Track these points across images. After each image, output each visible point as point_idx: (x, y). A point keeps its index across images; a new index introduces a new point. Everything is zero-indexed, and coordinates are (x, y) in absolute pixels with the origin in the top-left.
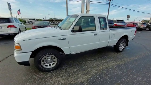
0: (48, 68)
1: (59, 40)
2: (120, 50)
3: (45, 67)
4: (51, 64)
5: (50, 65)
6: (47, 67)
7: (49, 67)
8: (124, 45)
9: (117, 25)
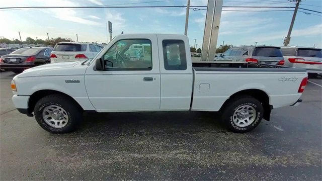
0: (54, 128)
1: (67, 82)
2: (237, 128)
3: (50, 124)
4: (61, 121)
5: (59, 123)
6: (53, 125)
7: (56, 126)
8: (254, 115)
9: (296, 60)
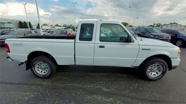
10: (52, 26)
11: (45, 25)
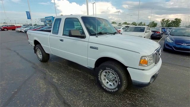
10: (120, 23)
11: (113, 23)
